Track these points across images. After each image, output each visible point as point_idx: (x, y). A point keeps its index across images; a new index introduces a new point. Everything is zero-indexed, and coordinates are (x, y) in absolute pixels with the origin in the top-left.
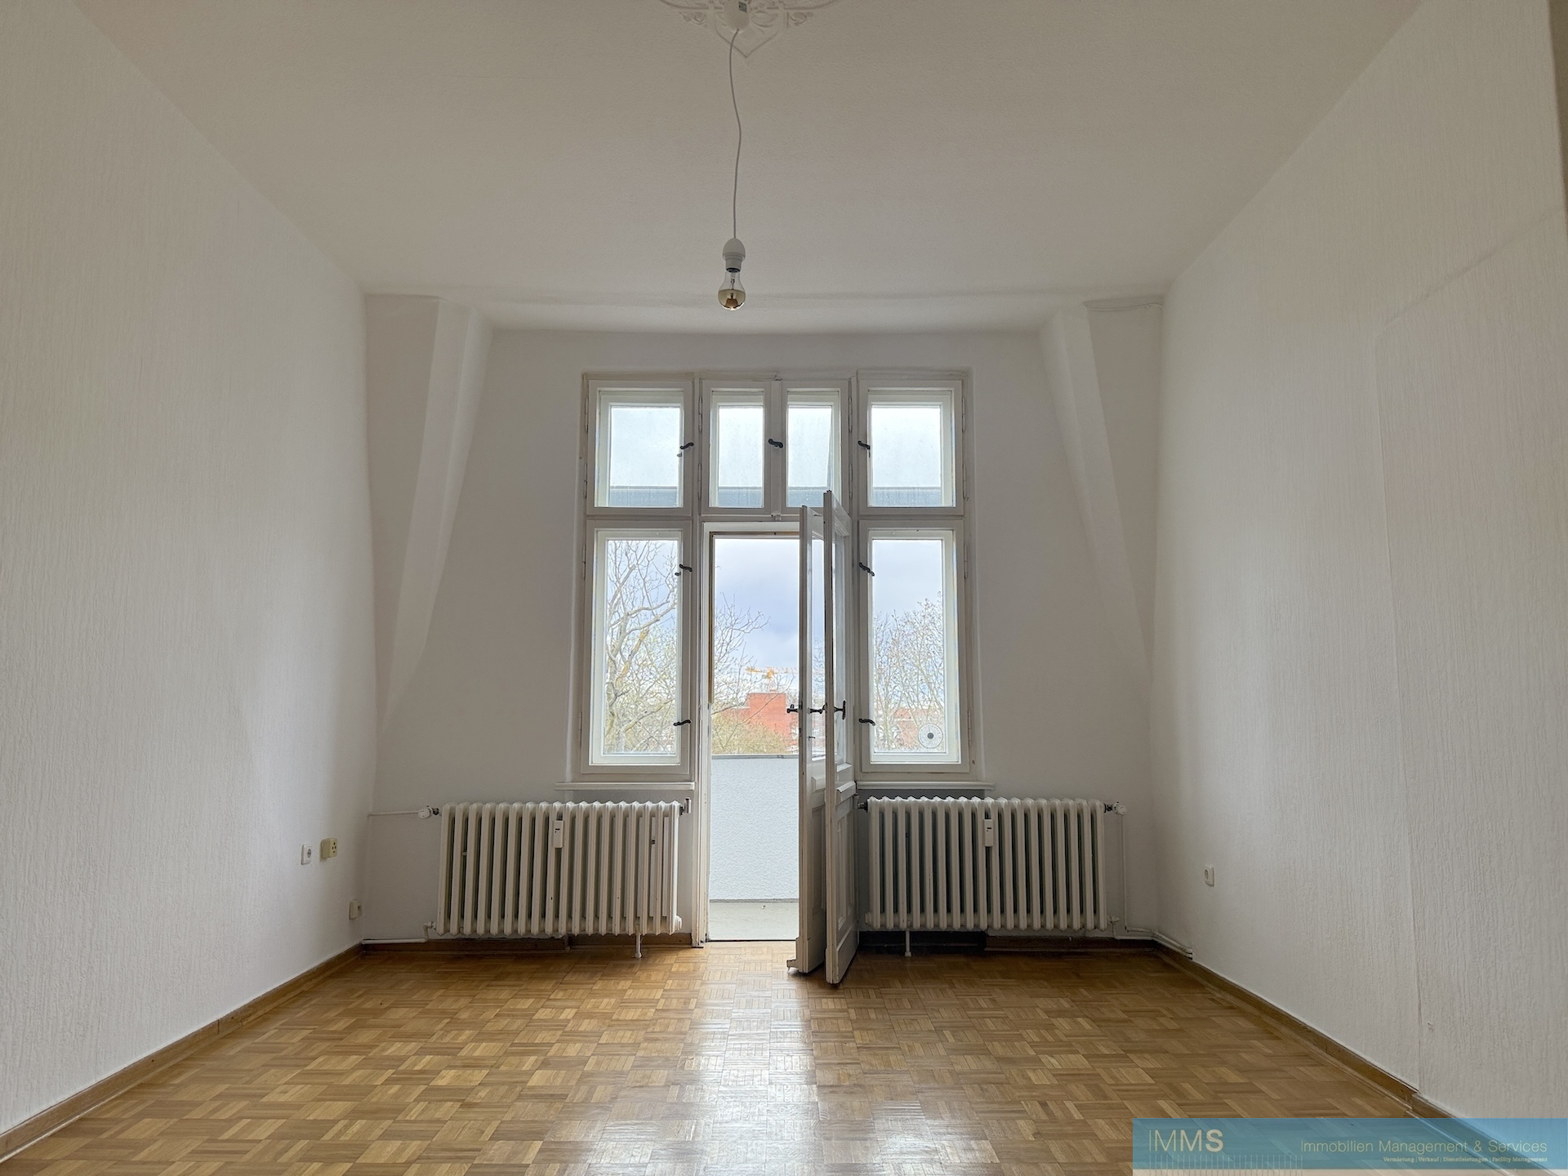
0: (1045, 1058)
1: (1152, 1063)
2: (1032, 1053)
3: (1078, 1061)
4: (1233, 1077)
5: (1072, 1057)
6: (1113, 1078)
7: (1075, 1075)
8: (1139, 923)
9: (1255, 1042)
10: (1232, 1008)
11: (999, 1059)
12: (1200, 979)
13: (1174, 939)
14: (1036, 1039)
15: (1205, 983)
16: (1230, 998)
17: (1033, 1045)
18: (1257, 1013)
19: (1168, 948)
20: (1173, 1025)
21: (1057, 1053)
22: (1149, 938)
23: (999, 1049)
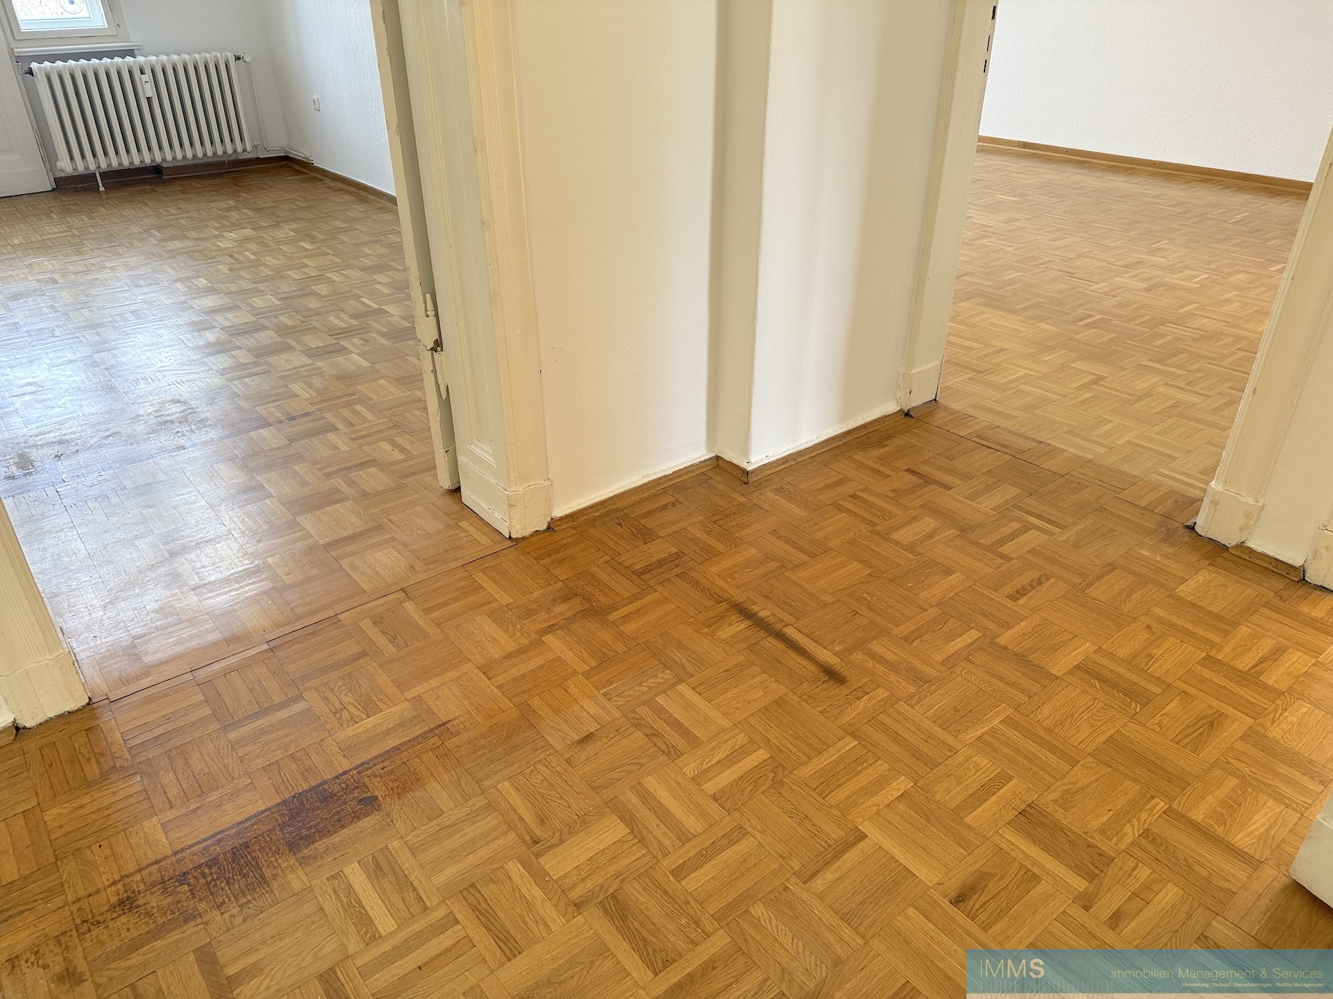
0: (226, 234)
1: (294, 226)
2: (216, 233)
3: (248, 232)
4: (342, 225)
5: (243, 231)
6: (272, 237)
7: (248, 239)
8: (275, 144)
9: (355, 206)
10: (340, 190)
11: (196, 239)
12: (319, 176)
13: (300, 153)
14: (217, 225)
15: (323, 178)
16: (340, 185)
17: (216, 228)
18: (355, 190)
19: (297, 160)
20: (305, 204)
21: (235, 230)
22: (284, 155)
23: (194, 234)
